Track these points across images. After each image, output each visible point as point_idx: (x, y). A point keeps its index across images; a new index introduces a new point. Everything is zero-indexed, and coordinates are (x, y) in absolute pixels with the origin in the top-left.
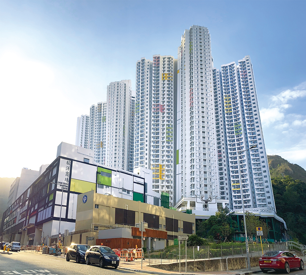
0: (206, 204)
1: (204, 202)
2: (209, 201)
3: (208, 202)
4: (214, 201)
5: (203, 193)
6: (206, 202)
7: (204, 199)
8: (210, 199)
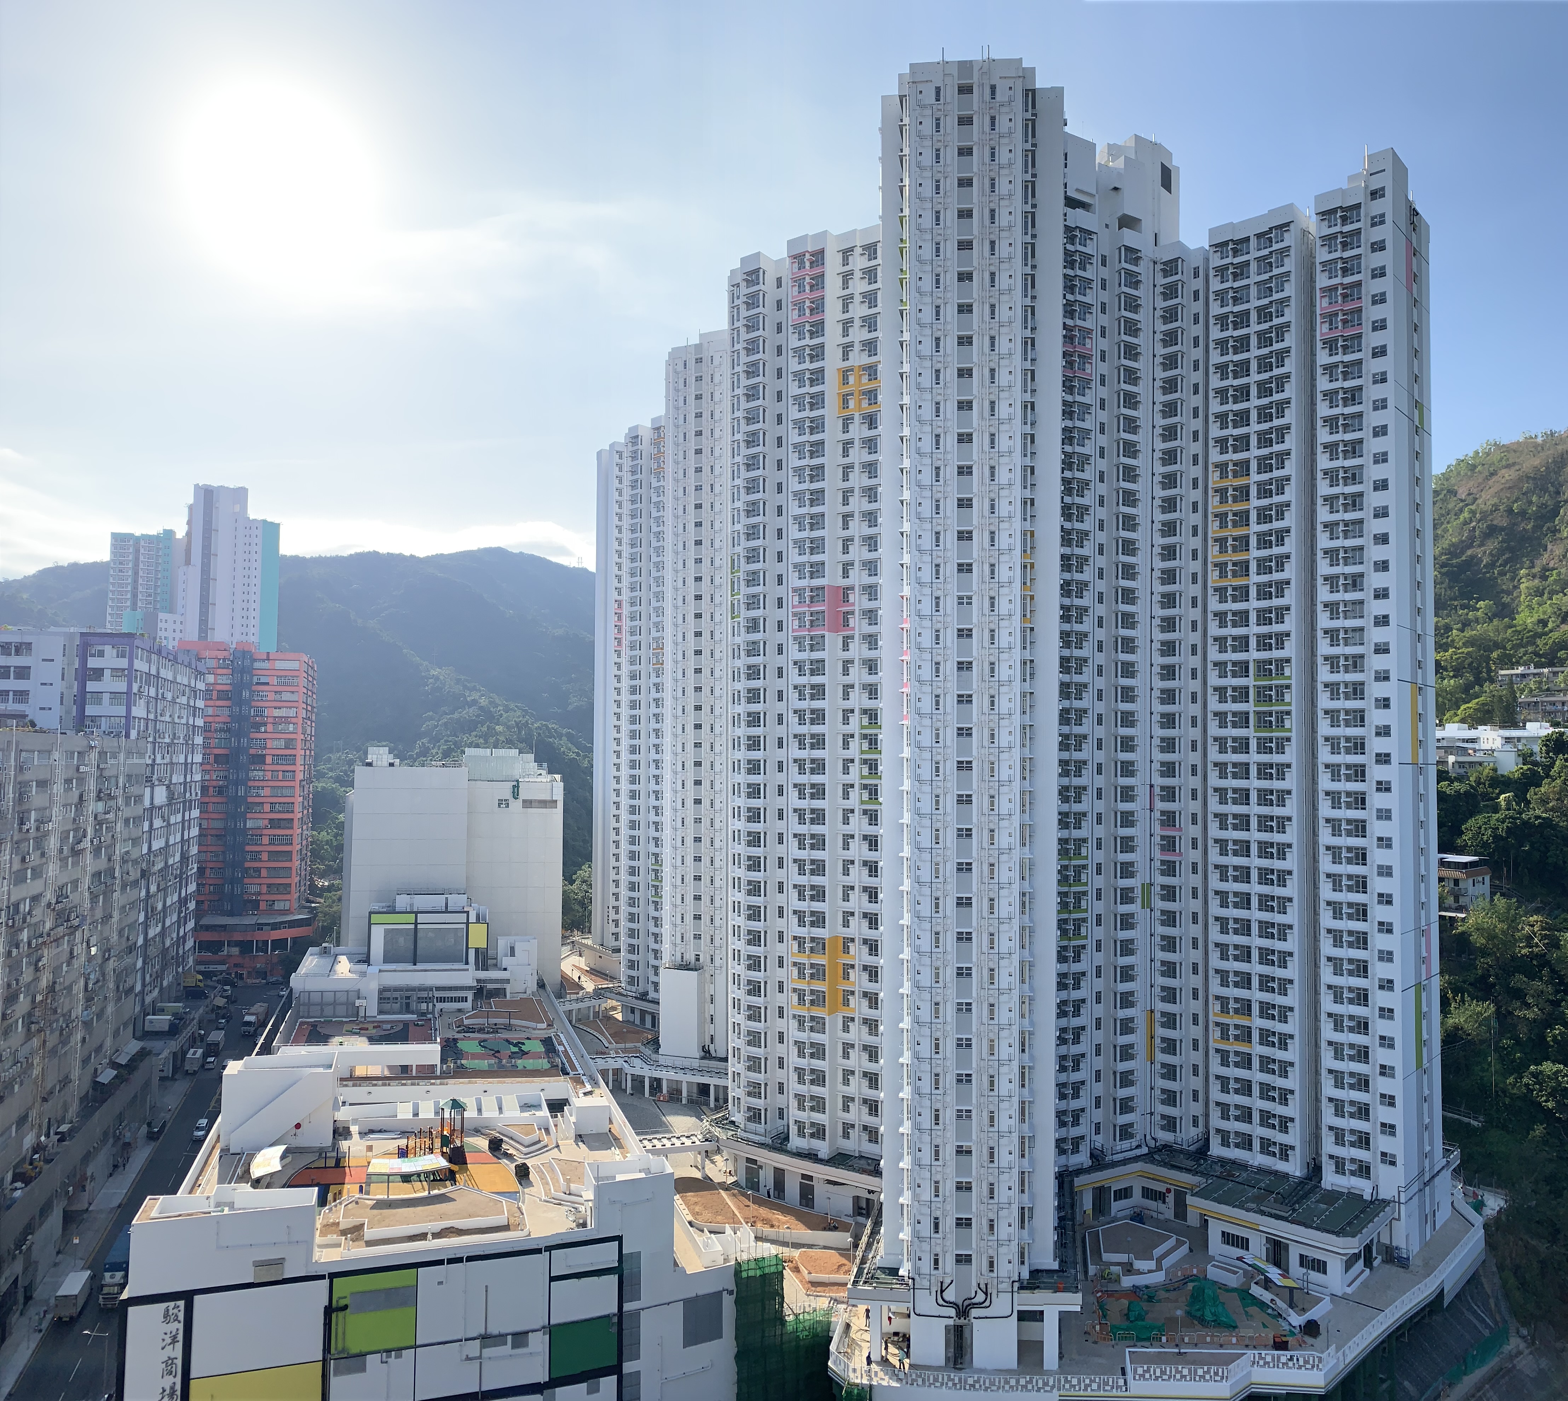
0: (962, 1321)
1: (952, 1312)
2: (979, 1305)
3: (974, 1312)
4: (1002, 1304)
5: (948, 1263)
6: (963, 1311)
7: (950, 1295)
8: (981, 1297)
